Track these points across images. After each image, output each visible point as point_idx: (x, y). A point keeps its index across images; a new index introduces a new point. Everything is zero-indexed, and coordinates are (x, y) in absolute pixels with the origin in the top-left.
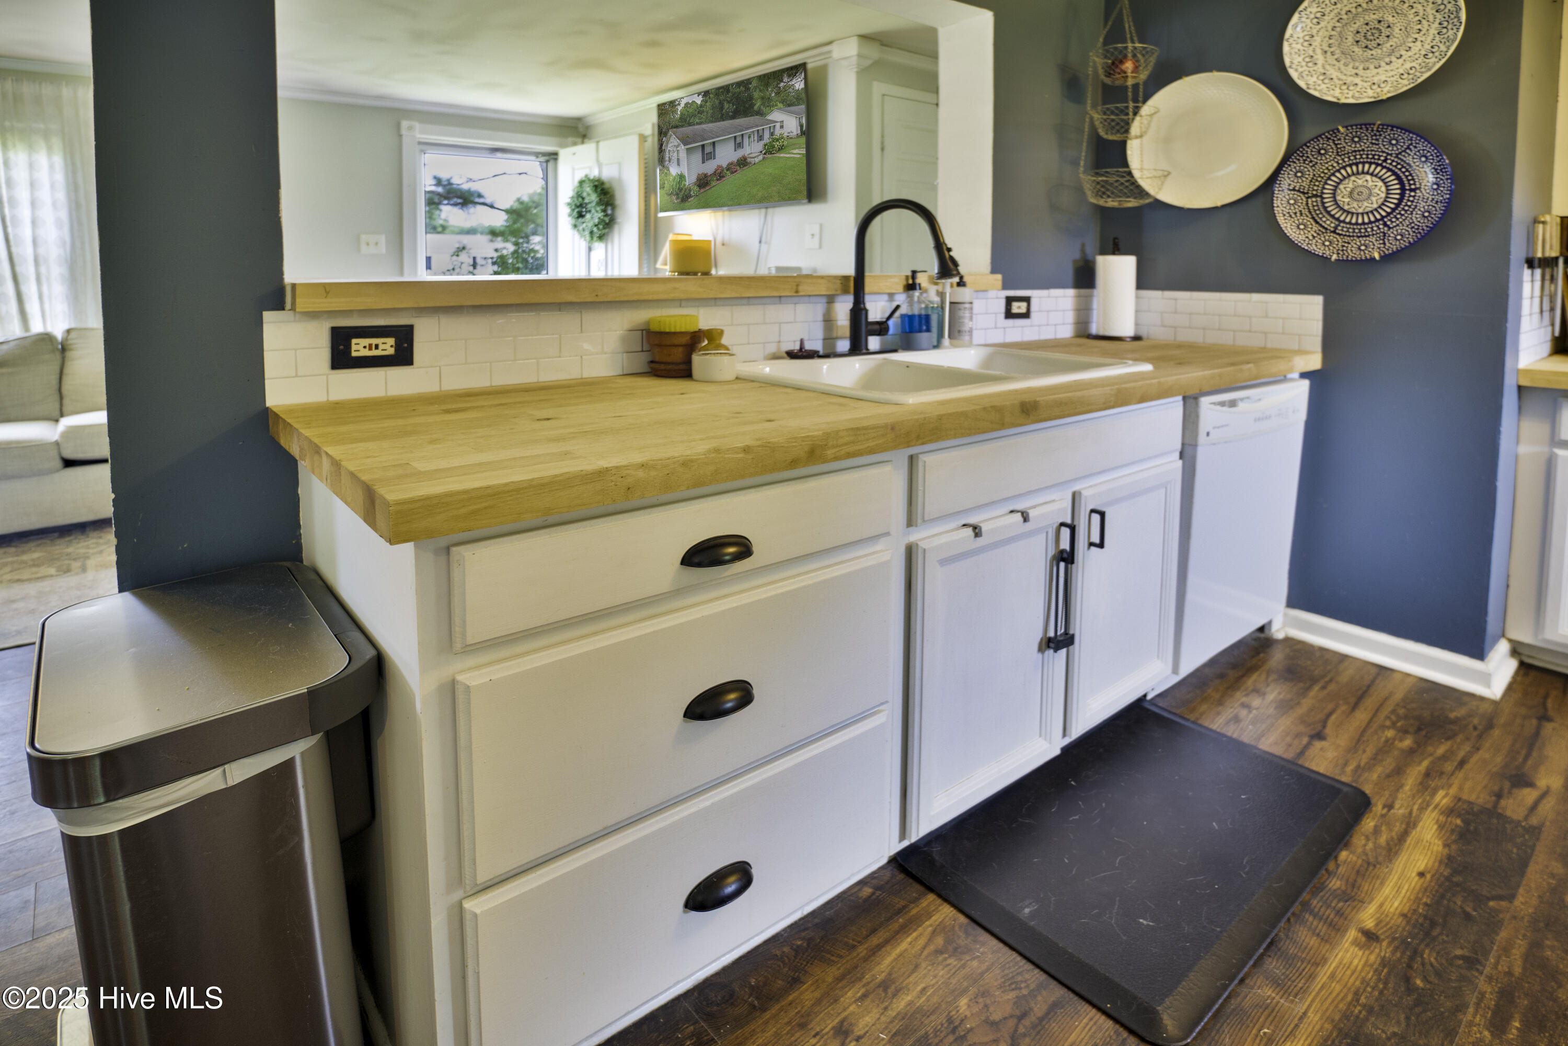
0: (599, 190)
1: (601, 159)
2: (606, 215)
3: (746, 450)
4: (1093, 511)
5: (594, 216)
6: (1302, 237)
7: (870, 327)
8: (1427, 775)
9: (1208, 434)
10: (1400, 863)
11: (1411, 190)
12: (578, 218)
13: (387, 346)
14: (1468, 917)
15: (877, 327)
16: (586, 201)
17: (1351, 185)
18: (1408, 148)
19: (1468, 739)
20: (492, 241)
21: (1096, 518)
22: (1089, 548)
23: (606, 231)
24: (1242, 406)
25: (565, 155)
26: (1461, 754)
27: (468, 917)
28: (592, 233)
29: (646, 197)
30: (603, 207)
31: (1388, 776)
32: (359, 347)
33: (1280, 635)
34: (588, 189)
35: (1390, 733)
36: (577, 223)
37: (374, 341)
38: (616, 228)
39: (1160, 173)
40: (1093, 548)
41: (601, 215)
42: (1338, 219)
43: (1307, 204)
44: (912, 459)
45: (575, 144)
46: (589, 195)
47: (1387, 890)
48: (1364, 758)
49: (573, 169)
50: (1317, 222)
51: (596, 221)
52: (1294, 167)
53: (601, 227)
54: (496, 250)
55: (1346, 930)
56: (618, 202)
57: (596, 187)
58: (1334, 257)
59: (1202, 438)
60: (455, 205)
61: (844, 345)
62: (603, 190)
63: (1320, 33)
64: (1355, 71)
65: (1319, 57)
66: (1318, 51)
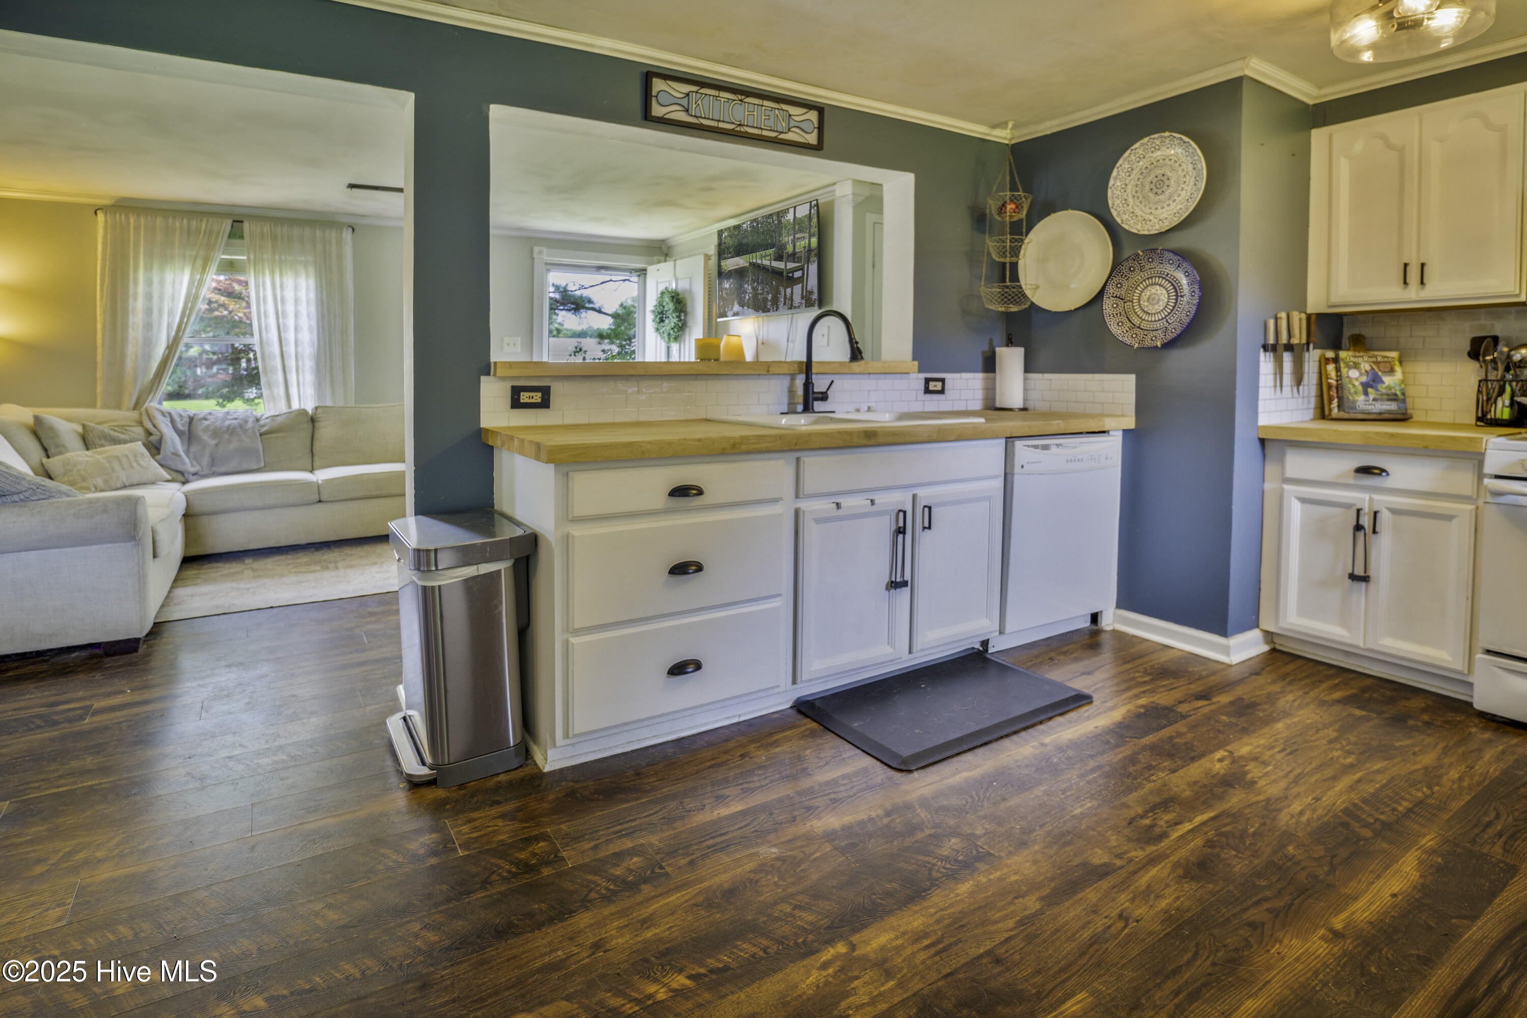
0: (675, 300)
1: (677, 274)
2: (680, 320)
3: (699, 440)
4: (925, 506)
5: (672, 321)
6: (1120, 332)
7: (815, 395)
9: (1022, 467)
11: (1180, 296)
12: (660, 323)
13: (537, 397)
14: (1107, 742)
15: (820, 396)
16: (666, 309)
17: (1148, 293)
18: (1179, 266)
20: (600, 343)
21: (927, 510)
22: (923, 530)
23: (680, 333)
24: (1054, 449)
25: (651, 269)
27: (570, 644)
28: (669, 335)
29: (709, 305)
30: (677, 314)
32: (525, 397)
33: (1109, 628)
34: (667, 299)
36: (659, 328)
37: (531, 394)
38: (687, 330)
39: (1034, 287)
40: (926, 530)
41: (675, 320)
42: (1141, 318)
43: (1124, 307)
44: (798, 459)
45: (659, 262)
46: (667, 304)
49: (657, 283)
50: (1130, 321)
51: (673, 325)
52: (1116, 280)
53: (676, 330)
54: (603, 351)
56: (689, 310)
57: (673, 297)
58: (1137, 345)
59: (1017, 469)
60: (569, 310)
61: (800, 408)
62: (677, 299)
63: (1131, 183)
64: (1150, 211)
65: (1130, 200)
66: (1130, 196)
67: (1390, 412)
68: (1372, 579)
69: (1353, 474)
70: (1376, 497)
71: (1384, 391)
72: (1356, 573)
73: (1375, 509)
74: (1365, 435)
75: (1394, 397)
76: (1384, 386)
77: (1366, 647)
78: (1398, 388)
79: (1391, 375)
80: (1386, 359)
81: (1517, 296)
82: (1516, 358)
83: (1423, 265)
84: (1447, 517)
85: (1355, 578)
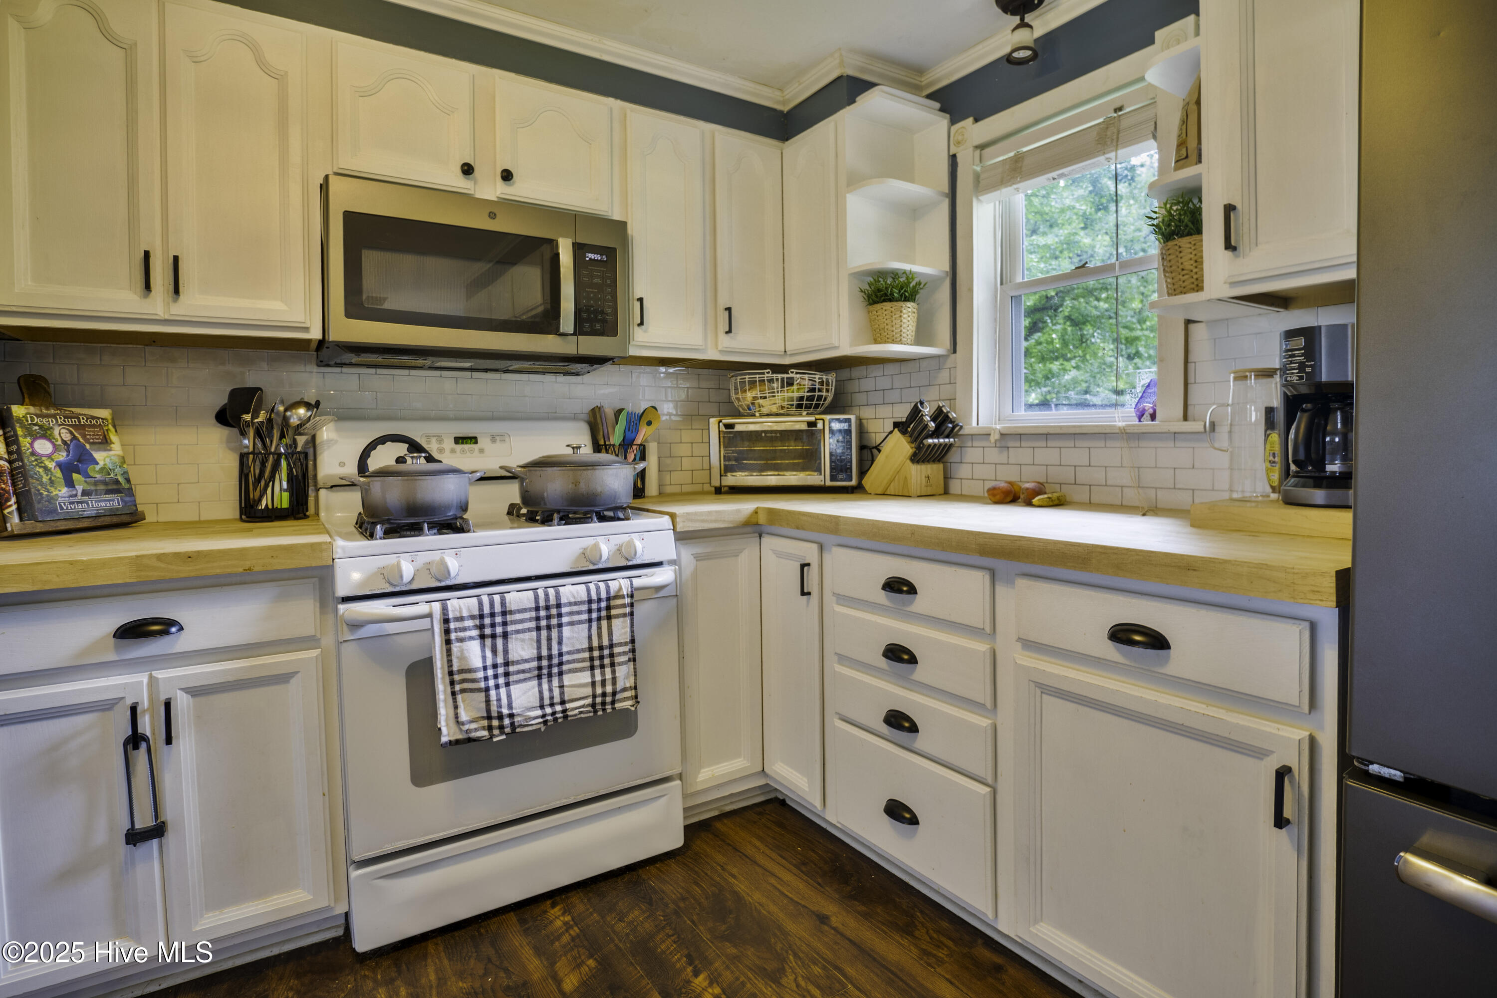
67: (113, 513)
68: (169, 828)
69: (113, 640)
70: (160, 674)
71: (98, 476)
72: (138, 826)
73: (163, 697)
75: (115, 487)
76: (98, 467)
78: (118, 470)
79: (106, 450)
80: (94, 422)
81: (306, 329)
82: (294, 421)
83: (176, 259)
84: (283, 679)
85: (135, 837)
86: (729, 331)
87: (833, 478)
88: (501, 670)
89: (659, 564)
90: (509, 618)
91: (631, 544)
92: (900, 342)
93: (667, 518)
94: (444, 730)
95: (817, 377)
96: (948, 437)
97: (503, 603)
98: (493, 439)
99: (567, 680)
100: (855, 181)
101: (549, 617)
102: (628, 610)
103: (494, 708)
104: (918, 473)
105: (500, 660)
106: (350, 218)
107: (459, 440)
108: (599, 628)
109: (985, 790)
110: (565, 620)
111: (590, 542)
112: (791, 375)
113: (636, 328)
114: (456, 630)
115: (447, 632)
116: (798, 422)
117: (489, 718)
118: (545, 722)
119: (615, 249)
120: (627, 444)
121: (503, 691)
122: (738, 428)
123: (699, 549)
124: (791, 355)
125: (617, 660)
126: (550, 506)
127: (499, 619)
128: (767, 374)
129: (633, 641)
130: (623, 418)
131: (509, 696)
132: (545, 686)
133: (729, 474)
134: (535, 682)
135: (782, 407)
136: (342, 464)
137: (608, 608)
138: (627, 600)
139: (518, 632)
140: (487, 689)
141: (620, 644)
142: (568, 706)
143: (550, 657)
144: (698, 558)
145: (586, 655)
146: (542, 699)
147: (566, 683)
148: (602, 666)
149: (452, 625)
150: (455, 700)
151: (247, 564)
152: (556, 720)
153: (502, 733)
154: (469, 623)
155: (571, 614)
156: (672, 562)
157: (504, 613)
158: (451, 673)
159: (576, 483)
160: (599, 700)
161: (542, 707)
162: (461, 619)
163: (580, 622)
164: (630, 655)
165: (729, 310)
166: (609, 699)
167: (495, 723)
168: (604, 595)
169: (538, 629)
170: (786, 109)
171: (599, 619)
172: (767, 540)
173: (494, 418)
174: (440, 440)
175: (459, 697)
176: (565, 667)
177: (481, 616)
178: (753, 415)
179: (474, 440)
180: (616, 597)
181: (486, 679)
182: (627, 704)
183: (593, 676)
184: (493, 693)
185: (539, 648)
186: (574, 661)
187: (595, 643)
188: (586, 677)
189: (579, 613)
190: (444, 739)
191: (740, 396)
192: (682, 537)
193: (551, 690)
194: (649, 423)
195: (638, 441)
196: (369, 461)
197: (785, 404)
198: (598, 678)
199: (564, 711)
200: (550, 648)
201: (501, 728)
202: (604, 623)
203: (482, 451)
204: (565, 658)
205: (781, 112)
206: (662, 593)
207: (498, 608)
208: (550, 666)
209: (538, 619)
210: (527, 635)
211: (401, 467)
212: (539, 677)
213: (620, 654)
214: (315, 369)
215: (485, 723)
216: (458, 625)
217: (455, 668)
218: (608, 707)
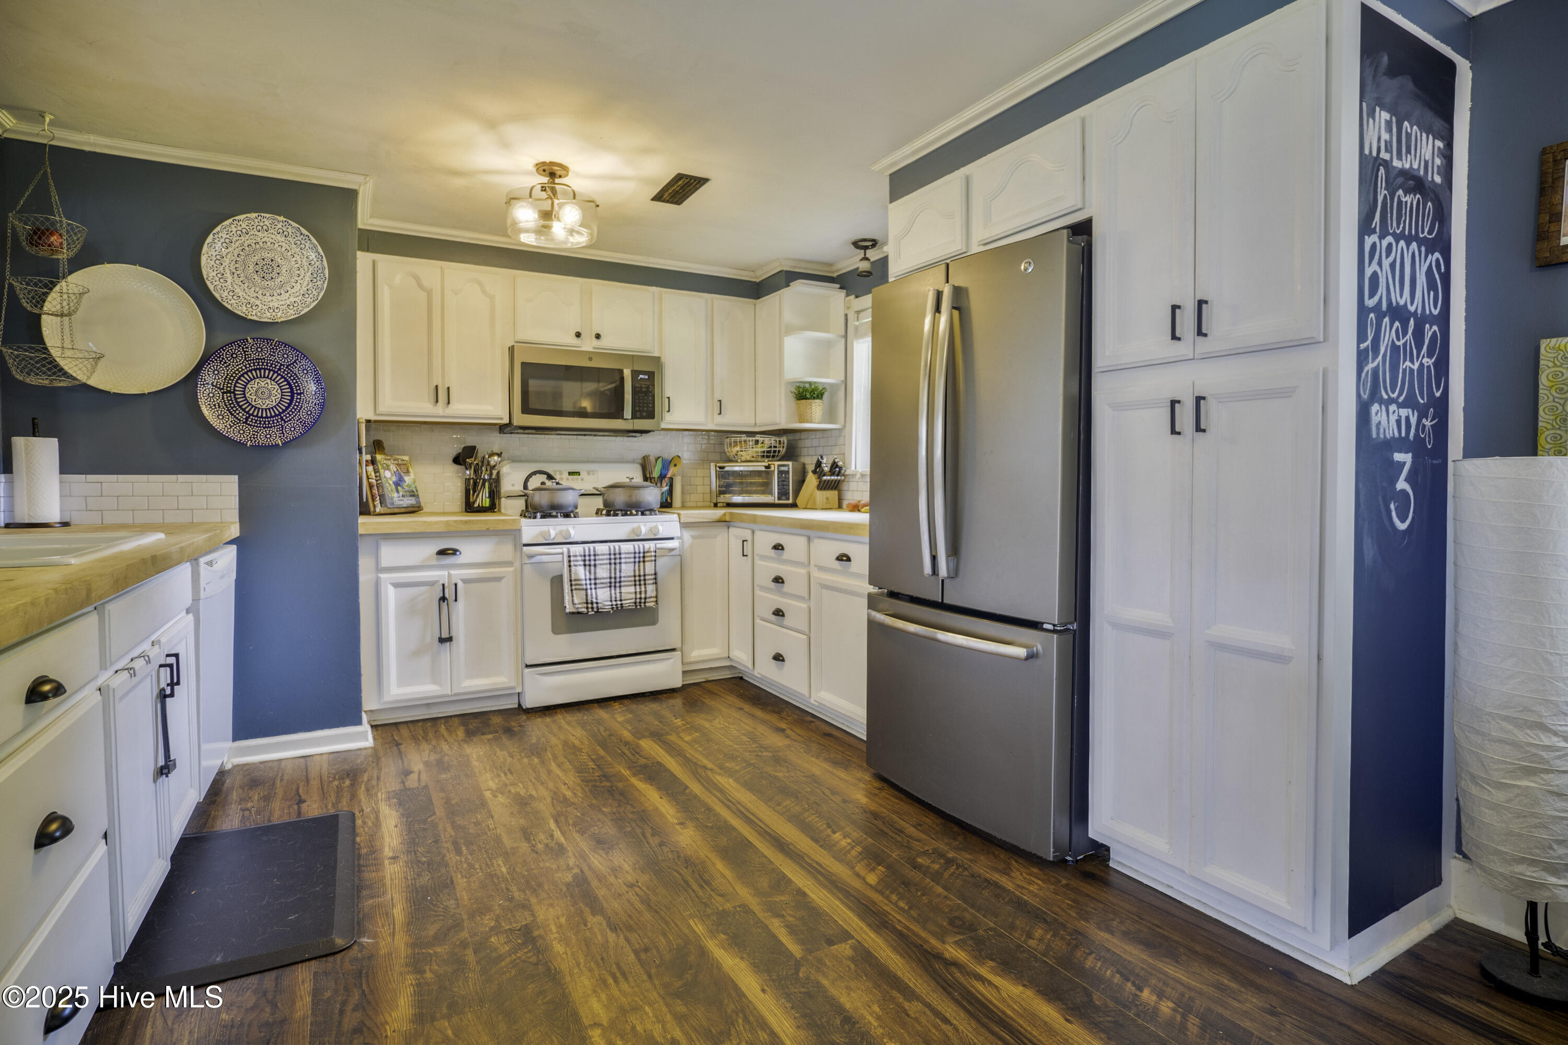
4: (167, 656)
6: (222, 426)
8: (368, 790)
9: (204, 589)
10: (384, 829)
11: (298, 394)
14: (425, 829)
17: (256, 386)
18: (295, 362)
19: (373, 768)
24: (215, 565)
26: (375, 775)
31: (351, 800)
33: (229, 766)
35: (336, 783)
42: (248, 413)
43: (223, 398)
47: (387, 840)
48: (333, 798)
50: (232, 414)
55: (383, 862)
58: (249, 443)
59: (202, 593)
63: (229, 256)
64: (255, 295)
65: (228, 275)
66: (228, 271)
67: (413, 506)
68: (454, 639)
69: (435, 556)
70: (453, 572)
71: (407, 488)
72: (443, 637)
73: (454, 582)
74: (447, 523)
75: (412, 494)
76: (406, 484)
77: (453, 692)
78: (413, 486)
79: (408, 476)
80: (403, 462)
81: (502, 419)
82: (492, 463)
83: (448, 388)
84: (498, 579)
85: (442, 640)
86: (720, 414)
87: (779, 499)
88: (593, 582)
89: (672, 538)
90: (597, 557)
91: (656, 527)
92: (811, 422)
93: (676, 515)
94: (568, 607)
95: (773, 438)
96: (838, 475)
97: (594, 551)
98: (589, 473)
99: (624, 590)
100: (790, 330)
101: (615, 559)
102: (653, 558)
103: (589, 598)
104: (821, 496)
105: (592, 577)
106: (524, 365)
107: (570, 473)
108: (639, 566)
109: (804, 637)
110: (623, 561)
111: (636, 525)
112: (757, 438)
113: (667, 414)
114: (574, 561)
115: (570, 561)
116: (760, 466)
117: (587, 603)
118: (612, 608)
119: (654, 372)
120: (662, 477)
121: (594, 591)
122: (727, 469)
123: (695, 532)
124: (760, 426)
125: (647, 582)
126: (618, 507)
127: (592, 558)
128: (744, 437)
129: (655, 574)
130: (660, 461)
131: (596, 594)
132: (613, 591)
133: (722, 496)
134: (608, 589)
135: (753, 457)
136: (513, 485)
137: (644, 557)
138: (653, 554)
139: (601, 564)
140: (586, 589)
141: (649, 575)
142: (623, 602)
143: (615, 578)
144: (693, 537)
145: (633, 579)
146: (611, 597)
147: (623, 591)
148: (640, 585)
149: (572, 559)
150: (572, 593)
151: (488, 526)
152: (617, 608)
153: (593, 611)
154: (579, 558)
155: (626, 558)
156: (678, 538)
157: (595, 555)
158: (571, 581)
159: (630, 496)
160: (638, 600)
161: (611, 601)
162: (576, 556)
163: (630, 562)
164: (654, 581)
165: (720, 401)
166: (643, 601)
167: (590, 606)
168: (642, 550)
169: (610, 564)
170: (758, 280)
171: (639, 562)
172: (731, 529)
173: (588, 462)
174: (561, 474)
175: (574, 592)
176: (622, 584)
177: (585, 556)
178: (737, 462)
179: (578, 473)
180: (647, 552)
181: (586, 584)
182: (652, 604)
183: (636, 589)
184: (589, 591)
185: (610, 573)
186: (626, 581)
187: (637, 574)
188: (632, 589)
189: (630, 558)
190: (567, 611)
191: (729, 449)
192: (685, 526)
193: (615, 594)
194: (675, 465)
195: (669, 476)
196: (529, 484)
197: (754, 455)
198: (638, 590)
199: (621, 604)
200: (615, 574)
201: (592, 608)
202: (642, 564)
203: (582, 479)
204: (622, 579)
205: (755, 282)
206: (673, 553)
207: (592, 553)
208: (615, 582)
209: (610, 559)
210: (605, 566)
211: (543, 486)
212: (610, 587)
213: (649, 580)
214: (498, 435)
215: (585, 605)
216: (575, 558)
217: (573, 578)
218: (643, 604)
